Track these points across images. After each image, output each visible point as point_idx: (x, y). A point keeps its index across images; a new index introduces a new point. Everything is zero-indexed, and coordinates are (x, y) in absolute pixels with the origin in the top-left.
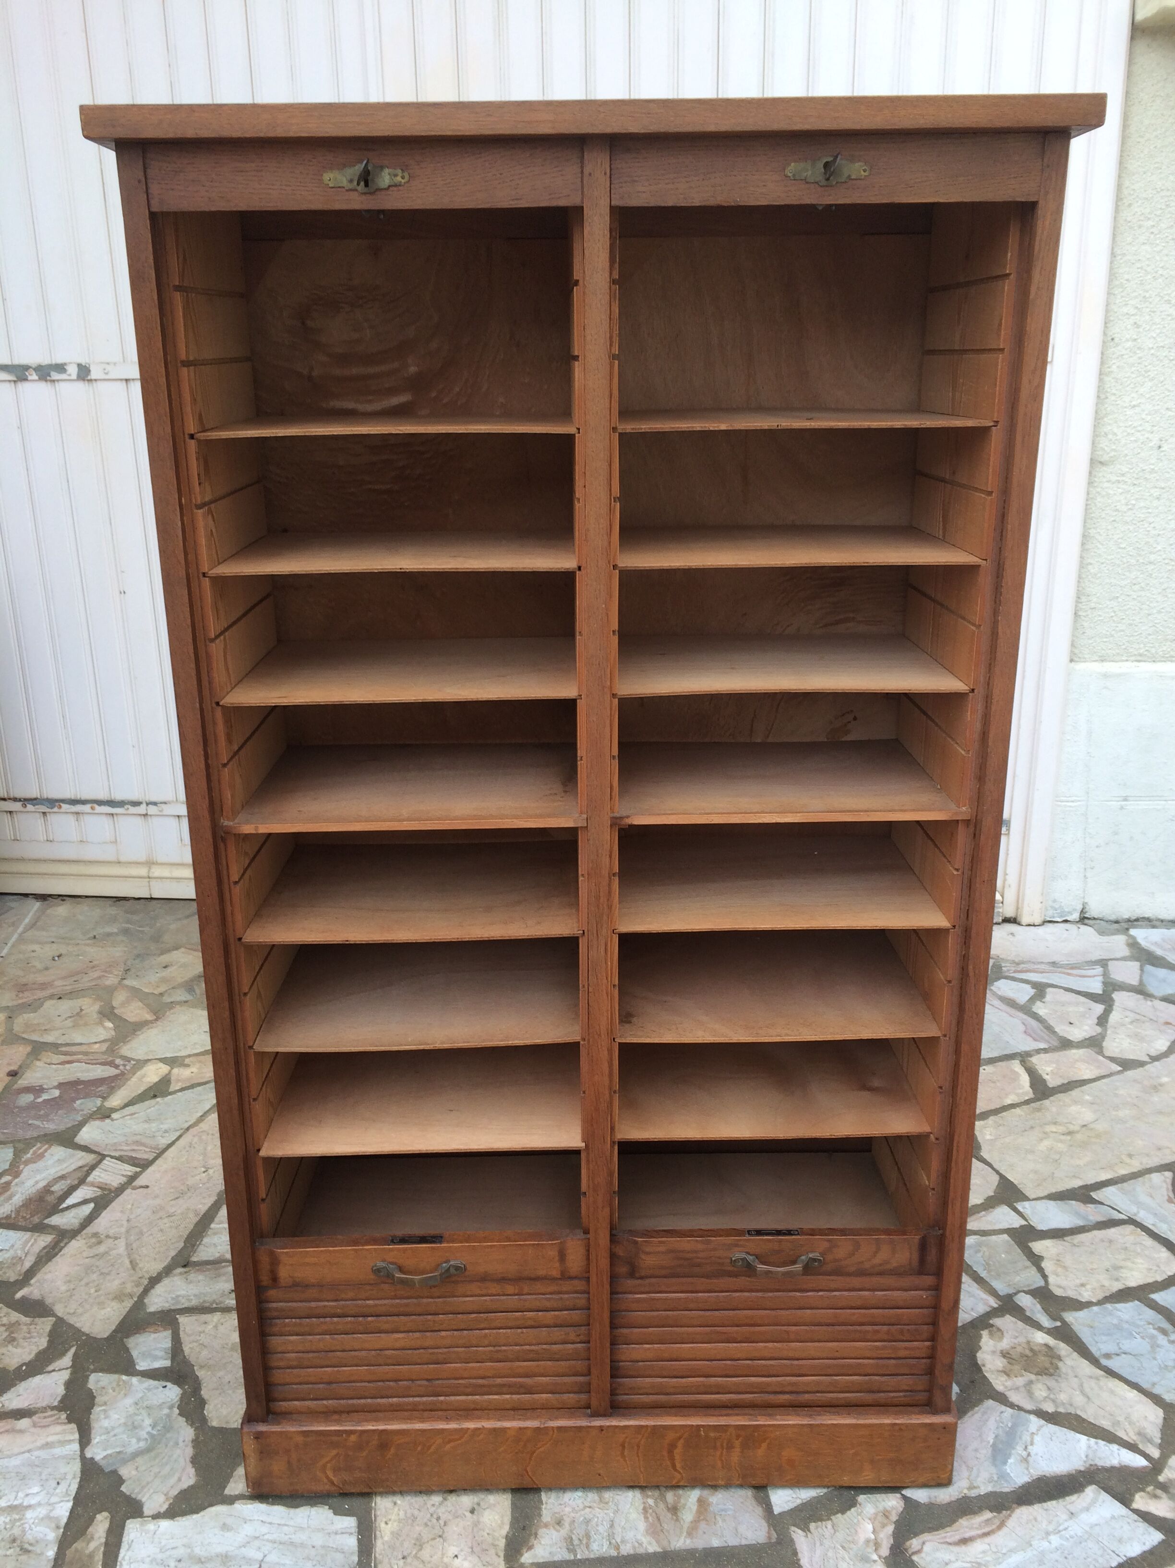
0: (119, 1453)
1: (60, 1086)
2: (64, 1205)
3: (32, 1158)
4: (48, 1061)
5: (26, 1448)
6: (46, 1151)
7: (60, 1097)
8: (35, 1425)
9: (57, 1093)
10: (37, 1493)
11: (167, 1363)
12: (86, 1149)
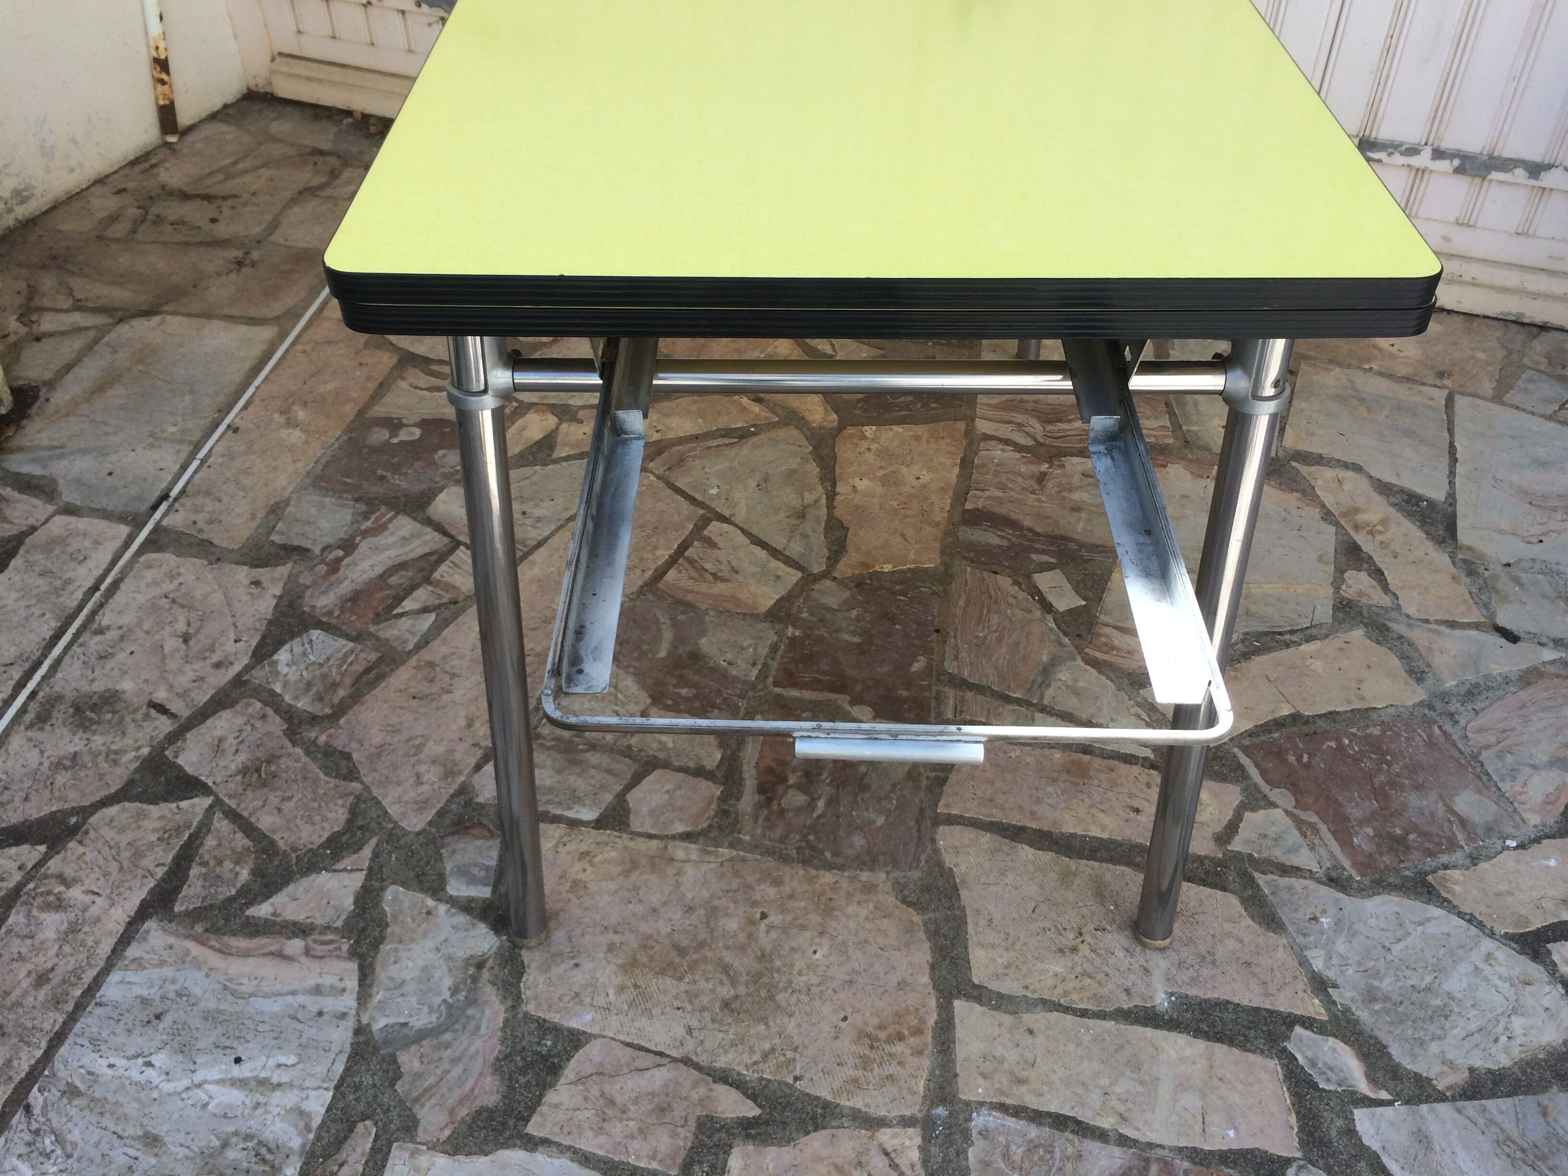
0: (405, 1024)
1: (424, 424)
2: (399, 610)
3: (372, 528)
4: (416, 383)
5: (291, 988)
6: (390, 520)
7: (420, 440)
8: (307, 952)
9: (417, 432)
10: (293, 1065)
11: (486, 892)
12: (439, 528)
